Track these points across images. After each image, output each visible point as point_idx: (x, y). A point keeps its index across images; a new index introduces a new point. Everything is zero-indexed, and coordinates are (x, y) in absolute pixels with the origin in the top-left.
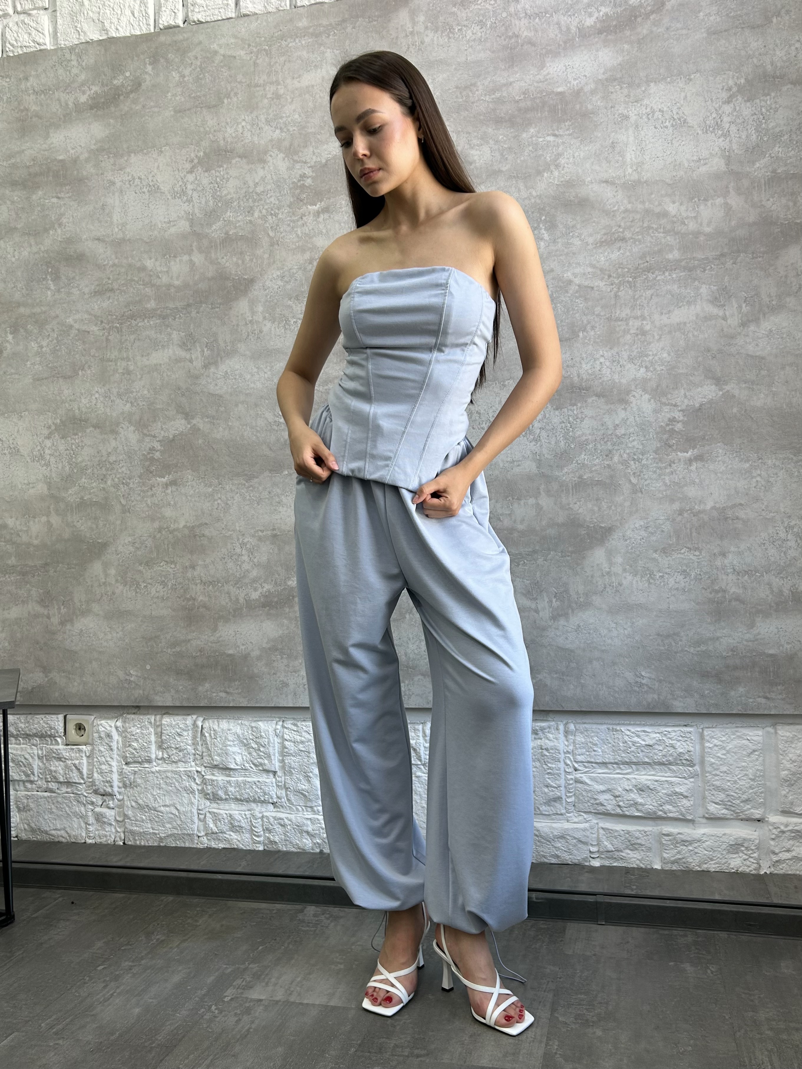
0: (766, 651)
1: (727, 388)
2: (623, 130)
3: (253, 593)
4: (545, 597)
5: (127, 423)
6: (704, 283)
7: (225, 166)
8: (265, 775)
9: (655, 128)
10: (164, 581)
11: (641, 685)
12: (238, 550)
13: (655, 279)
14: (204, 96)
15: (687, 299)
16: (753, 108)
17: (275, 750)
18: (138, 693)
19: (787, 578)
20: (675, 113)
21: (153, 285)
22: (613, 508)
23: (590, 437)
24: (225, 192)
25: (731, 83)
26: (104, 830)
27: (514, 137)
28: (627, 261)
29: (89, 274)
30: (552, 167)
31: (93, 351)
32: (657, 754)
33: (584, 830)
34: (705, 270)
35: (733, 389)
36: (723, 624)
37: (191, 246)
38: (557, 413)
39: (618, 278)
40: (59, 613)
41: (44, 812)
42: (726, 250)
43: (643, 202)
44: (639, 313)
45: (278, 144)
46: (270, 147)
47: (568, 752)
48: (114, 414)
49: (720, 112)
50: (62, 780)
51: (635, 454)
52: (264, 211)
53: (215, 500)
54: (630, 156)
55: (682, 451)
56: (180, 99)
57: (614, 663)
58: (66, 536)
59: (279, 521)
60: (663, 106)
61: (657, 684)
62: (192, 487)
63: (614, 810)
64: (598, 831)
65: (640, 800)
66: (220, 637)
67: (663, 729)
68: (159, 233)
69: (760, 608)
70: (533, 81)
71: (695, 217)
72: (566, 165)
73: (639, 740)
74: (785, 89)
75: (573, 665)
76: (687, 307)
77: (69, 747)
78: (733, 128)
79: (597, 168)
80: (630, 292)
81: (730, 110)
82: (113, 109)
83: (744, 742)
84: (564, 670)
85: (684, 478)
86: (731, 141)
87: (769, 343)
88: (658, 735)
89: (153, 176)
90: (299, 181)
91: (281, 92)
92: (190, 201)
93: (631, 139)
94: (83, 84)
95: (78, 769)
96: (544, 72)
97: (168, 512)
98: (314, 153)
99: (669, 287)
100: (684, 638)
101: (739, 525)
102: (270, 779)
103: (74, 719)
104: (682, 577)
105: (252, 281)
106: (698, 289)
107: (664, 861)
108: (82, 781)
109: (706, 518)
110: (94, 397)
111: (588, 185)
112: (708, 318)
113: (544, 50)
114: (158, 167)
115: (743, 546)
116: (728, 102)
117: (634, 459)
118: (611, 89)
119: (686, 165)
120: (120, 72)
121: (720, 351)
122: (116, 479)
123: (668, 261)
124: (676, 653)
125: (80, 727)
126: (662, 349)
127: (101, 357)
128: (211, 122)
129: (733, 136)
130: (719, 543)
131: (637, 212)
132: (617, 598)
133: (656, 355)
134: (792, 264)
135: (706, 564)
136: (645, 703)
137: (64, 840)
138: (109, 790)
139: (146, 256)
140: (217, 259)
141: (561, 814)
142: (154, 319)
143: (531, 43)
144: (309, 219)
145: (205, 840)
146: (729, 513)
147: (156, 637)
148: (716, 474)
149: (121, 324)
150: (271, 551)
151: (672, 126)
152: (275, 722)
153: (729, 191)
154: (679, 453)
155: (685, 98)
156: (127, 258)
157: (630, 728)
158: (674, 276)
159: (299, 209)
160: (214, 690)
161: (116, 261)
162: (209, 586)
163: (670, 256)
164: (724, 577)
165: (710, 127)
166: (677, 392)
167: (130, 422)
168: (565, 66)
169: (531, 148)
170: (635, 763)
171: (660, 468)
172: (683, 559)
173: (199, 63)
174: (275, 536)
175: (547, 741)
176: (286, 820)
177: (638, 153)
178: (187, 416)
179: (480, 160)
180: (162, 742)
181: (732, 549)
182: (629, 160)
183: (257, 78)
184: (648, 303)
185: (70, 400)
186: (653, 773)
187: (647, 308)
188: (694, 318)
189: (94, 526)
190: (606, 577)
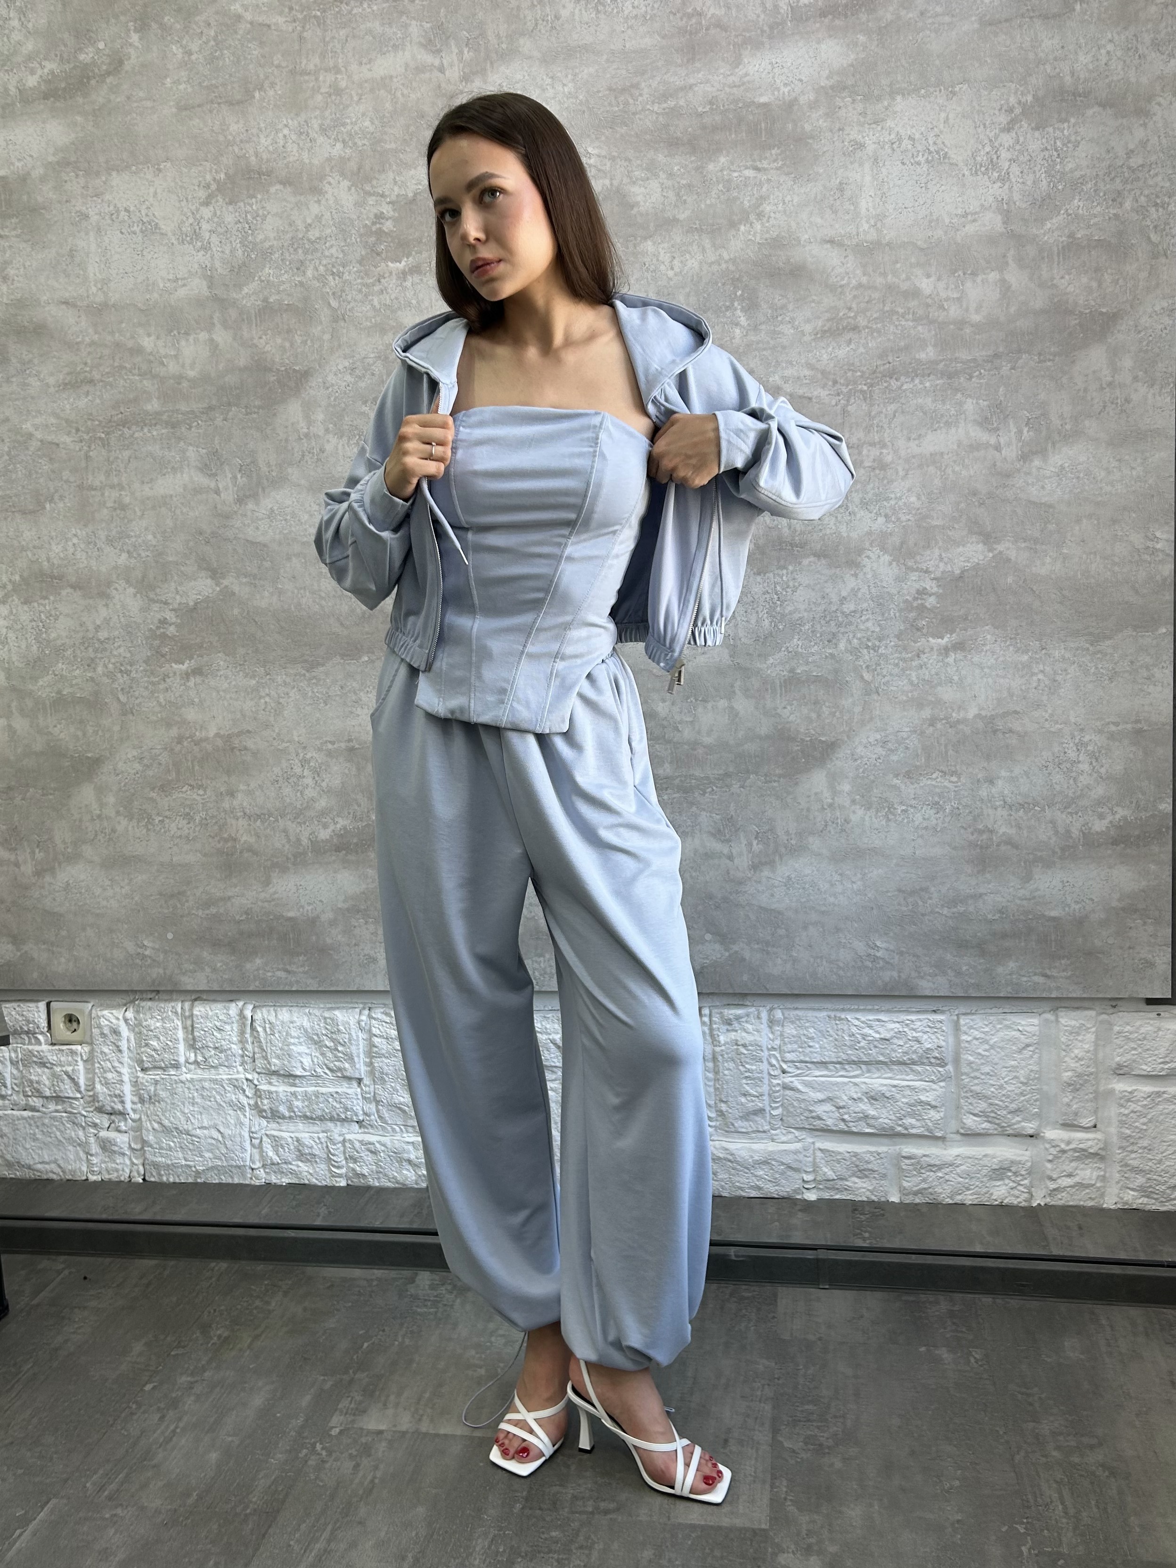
0: (1046, 913)
1: (1000, 547)
2: (856, 165)
3: (322, 831)
4: (742, 838)
5: (122, 583)
6: (970, 396)
7: (259, 196)
8: (345, 1084)
9: (903, 164)
10: (188, 814)
11: (875, 959)
12: (298, 770)
13: (900, 388)
14: (224, 85)
15: (945, 420)
16: (1044, 140)
17: (359, 1049)
18: (156, 972)
19: (1077, 813)
20: (931, 142)
21: (154, 377)
22: (837, 714)
23: (805, 614)
24: (261, 237)
25: (1013, 100)
26: (114, 1162)
27: (697, 169)
28: (860, 361)
29: (54, 357)
30: (752, 217)
31: (66, 474)
32: (895, 1051)
33: (796, 1152)
34: (971, 377)
35: (1008, 549)
36: (988, 876)
37: (211, 318)
38: (759, 579)
39: (847, 386)
40: (33, 859)
41: (25, 1139)
42: (1001, 349)
43: (884, 275)
44: (877, 439)
45: (340, 165)
46: (328, 169)
47: (774, 1049)
48: (103, 569)
49: (996, 144)
50: (48, 1094)
51: (868, 640)
52: (321, 268)
53: (261, 697)
54: (865, 204)
55: (935, 636)
56: (185, 89)
57: (838, 930)
58: (38, 747)
59: (357, 729)
60: (914, 131)
61: (897, 957)
62: (226, 678)
63: (836, 1125)
64: (814, 1153)
65: (872, 1112)
66: (275, 893)
67: (903, 1017)
68: (161, 295)
69: (1039, 854)
70: (724, 84)
71: (958, 299)
72: (772, 215)
73: (871, 1032)
74: (1089, 112)
75: (782, 932)
76: (944, 430)
77: (57, 1047)
78: (1015, 169)
79: (819, 220)
80: (865, 407)
81: (1011, 142)
82: (80, 100)
83: (1014, 1033)
84: (769, 938)
85: (937, 674)
86: (1011, 189)
87: (1059, 484)
88: (897, 1025)
89: (148, 208)
90: (374, 223)
91: (343, 84)
92: (206, 248)
93: (868, 178)
94: (30, 58)
95: (72, 1079)
96: (740, 71)
97: (191, 714)
98: (395, 182)
99: (920, 401)
100: (935, 895)
101: (1014, 741)
102: (353, 1090)
103: (61, 1008)
104: (933, 811)
105: (306, 375)
106: (961, 404)
107: (902, 1191)
108: (79, 1096)
109: (967, 730)
110: (70, 543)
111: (804, 246)
112: (975, 447)
113: (740, 38)
114: (156, 193)
115: (1017, 771)
116: (1008, 129)
117: (868, 647)
118: (838, 102)
119: (947, 221)
120: (89, 40)
121: (990, 495)
122: (111, 666)
123: (920, 361)
124: (923, 915)
125: (71, 1019)
126: (909, 490)
127: (78, 482)
128: (235, 127)
129: (1014, 180)
130: (985, 765)
131: (875, 288)
132: (843, 841)
133: (900, 498)
134: (1094, 372)
135: (966, 794)
136: (880, 982)
137: (55, 1177)
138: (119, 1107)
139: (141, 331)
140: (252, 339)
141: (764, 1132)
142: (158, 427)
143: (719, 25)
144: (391, 283)
145: (261, 1173)
146: (1000, 724)
147: (179, 893)
148: (982, 668)
149: (108, 434)
150: (346, 771)
151: (927, 161)
152: (358, 1010)
153: (1007, 263)
154: (930, 639)
155: (946, 120)
156: (112, 333)
157: (859, 1016)
158: (928, 384)
159: (375, 267)
160: (267, 968)
161: (96, 337)
162: (255, 821)
163: (922, 356)
164: (991, 812)
165: (981, 166)
166: (928, 552)
167: (128, 581)
168: (771, 63)
169: (721, 187)
170: (866, 1063)
171: (904, 660)
172: (935, 787)
173: (212, 33)
174: (351, 750)
175: (744, 1034)
176: (378, 1145)
177: (878, 200)
178: (215, 574)
179: (645, 202)
180: (194, 1039)
181: (1003, 773)
182: (863, 211)
183: (304, 62)
184: (890, 423)
185: (34, 547)
186: (890, 1075)
187: (888, 431)
188: (955, 447)
189: (80, 733)
190: (828, 811)
